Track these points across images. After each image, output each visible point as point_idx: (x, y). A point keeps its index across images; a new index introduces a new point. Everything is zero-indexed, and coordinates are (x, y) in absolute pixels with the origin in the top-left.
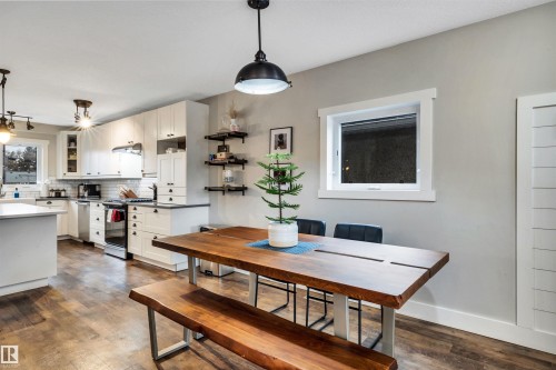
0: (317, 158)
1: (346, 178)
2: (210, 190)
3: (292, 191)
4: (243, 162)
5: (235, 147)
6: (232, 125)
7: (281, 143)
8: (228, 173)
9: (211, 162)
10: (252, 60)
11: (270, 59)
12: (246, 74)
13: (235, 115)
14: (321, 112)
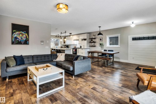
0: (106, 42)
1: (110, 44)
2: (90, 46)
3: (103, 46)
4: (95, 42)
5: (94, 40)
6: (94, 37)
7: (101, 40)
8: (93, 44)
9: (90, 42)
10: (99, 33)
11: (101, 33)
12: (99, 35)
13: (94, 36)
14: (106, 36)
